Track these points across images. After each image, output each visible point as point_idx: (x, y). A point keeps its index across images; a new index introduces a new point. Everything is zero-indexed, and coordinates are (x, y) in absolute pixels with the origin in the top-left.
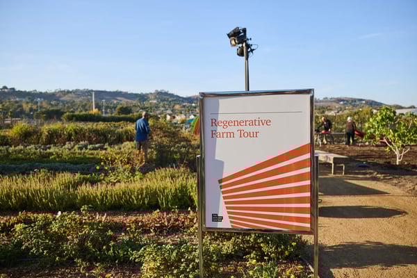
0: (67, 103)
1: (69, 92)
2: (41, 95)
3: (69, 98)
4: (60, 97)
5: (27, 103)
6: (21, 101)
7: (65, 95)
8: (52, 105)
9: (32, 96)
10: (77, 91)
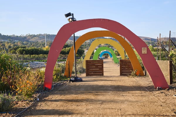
0: (33, 42)
1: (34, 36)
2: (17, 38)
3: (34, 40)
4: (29, 39)
5: (8, 43)
6: (5, 42)
7: (32, 38)
8: (24, 44)
9: (11, 38)
10: (40, 35)
